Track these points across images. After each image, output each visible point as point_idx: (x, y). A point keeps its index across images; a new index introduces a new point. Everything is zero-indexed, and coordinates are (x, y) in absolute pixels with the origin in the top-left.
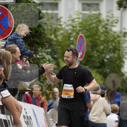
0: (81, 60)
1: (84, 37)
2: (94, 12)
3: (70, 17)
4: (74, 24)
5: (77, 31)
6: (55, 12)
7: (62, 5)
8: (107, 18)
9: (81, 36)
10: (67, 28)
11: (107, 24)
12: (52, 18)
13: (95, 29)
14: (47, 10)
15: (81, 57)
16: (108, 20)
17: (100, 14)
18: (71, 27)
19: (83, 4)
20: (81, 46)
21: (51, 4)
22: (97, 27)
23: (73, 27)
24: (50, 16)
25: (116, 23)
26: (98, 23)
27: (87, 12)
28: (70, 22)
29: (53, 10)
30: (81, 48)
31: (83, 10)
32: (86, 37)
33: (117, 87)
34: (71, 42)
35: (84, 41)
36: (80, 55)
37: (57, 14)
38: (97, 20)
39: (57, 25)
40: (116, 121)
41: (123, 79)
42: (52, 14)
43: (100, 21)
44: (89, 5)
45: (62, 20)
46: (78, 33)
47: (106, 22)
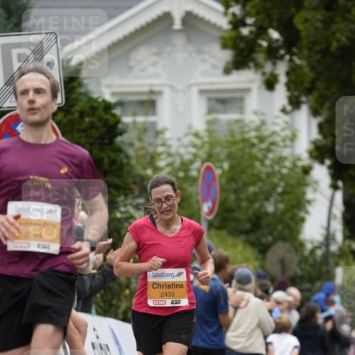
0: (210, 218)
1: (215, 170)
6: (151, 119)
7: (164, 105)
9: (208, 168)
12: (145, 130)
14: (134, 115)
15: (211, 212)
19: (209, 100)
20: (209, 188)
21: (141, 103)
29: (146, 114)
30: (208, 194)
31: (211, 112)
33: (290, 273)
35: (214, 179)
36: (208, 207)
37: (154, 124)
39: (157, 145)
41: (303, 256)
42: (145, 123)
45: (168, 135)
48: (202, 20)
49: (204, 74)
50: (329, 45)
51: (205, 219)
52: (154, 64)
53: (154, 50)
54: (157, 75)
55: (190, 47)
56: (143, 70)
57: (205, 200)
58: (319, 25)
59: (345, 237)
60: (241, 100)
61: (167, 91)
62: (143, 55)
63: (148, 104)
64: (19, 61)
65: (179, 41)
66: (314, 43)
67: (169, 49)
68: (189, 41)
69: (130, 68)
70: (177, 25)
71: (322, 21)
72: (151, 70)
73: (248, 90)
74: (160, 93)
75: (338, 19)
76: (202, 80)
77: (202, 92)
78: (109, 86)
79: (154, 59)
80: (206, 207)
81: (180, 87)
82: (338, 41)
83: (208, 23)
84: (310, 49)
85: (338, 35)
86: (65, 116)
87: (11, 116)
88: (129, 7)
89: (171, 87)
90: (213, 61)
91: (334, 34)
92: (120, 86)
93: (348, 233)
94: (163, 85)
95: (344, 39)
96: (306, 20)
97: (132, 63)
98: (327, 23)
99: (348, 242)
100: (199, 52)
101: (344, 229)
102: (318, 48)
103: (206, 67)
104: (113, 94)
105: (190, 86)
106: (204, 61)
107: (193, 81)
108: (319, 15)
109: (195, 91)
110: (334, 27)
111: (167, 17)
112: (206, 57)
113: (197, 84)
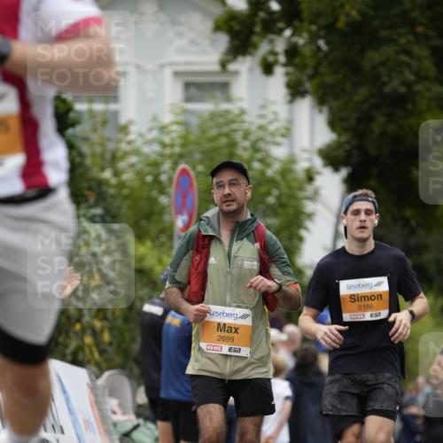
1: (192, 173)
3: (155, 119)
6: (112, 106)
9: (184, 172)
10: (147, 150)
12: (105, 123)
14: (90, 100)
15: (186, 227)
19: (187, 85)
20: (184, 196)
23: (163, 145)
24: (99, 119)
29: (107, 102)
30: (184, 204)
31: (188, 99)
35: (191, 185)
37: (116, 114)
40: (287, 398)
42: (104, 113)
45: (133, 129)
46: (176, 163)
49: (180, 51)
50: (336, 19)
51: (179, 237)
55: (163, 17)
57: (179, 212)
60: (226, 84)
61: (132, 72)
65: (149, 8)
68: (161, 8)
73: (236, 73)
74: (124, 74)
76: (177, 58)
77: (177, 74)
80: (180, 222)
81: (149, 66)
82: (348, 15)
85: (347, 8)
89: (138, 67)
90: (192, 35)
91: (342, 6)
94: (127, 64)
95: (354, 13)
100: (174, 23)
102: (323, 22)
103: (183, 42)
105: (162, 66)
106: (180, 34)
107: (166, 60)
109: (168, 73)
112: (182, 29)
113: (171, 64)
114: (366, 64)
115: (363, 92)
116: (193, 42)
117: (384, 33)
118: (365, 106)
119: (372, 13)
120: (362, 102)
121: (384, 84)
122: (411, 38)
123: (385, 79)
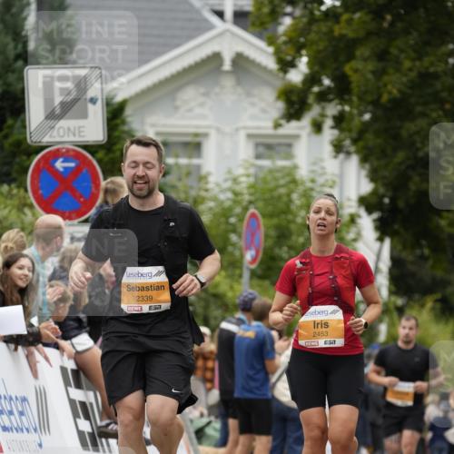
0: (253, 267)
1: (260, 216)
2: (281, 163)
3: (229, 172)
4: (238, 188)
5: (245, 203)
6: (195, 161)
7: (210, 148)
8: (312, 176)
9: (253, 215)
10: (222, 197)
11: (312, 189)
12: (189, 174)
13: (285, 199)
14: (177, 156)
15: (254, 260)
16: (313, 181)
17: (295, 167)
18: (230, 195)
19: (257, 145)
20: (253, 235)
21: (186, 145)
22: (289, 195)
23: (236, 194)
24: (184, 171)
25: (331, 187)
26: (292, 186)
27: (266, 163)
28: (228, 184)
29: (190, 157)
30: (252, 241)
31: (258, 157)
32: (264, 216)
34: (230, 228)
35: (259, 226)
36: (252, 257)
37: (198, 167)
38: (288, 179)
39: (200, 189)
42: (188, 166)
43: (294, 181)
44: (269, 147)
45: (212, 179)
46: (246, 209)
47: (309, 185)
48: (253, 62)
49: (253, 117)
50: (380, 96)
51: (248, 268)
52: (202, 105)
53: (202, 90)
54: (204, 117)
55: (239, 90)
56: (190, 110)
57: (248, 248)
58: (370, 76)
59: (391, 293)
60: (290, 145)
61: (213, 133)
62: (190, 95)
63: (194, 146)
64: (61, 95)
65: (228, 82)
66: (366, 92)
67: (217, 90)
68: (239, 83)
69: (176, 108)
70: (227, 66)
71: (373, 72)
72: (198, 111)
73: (297, 137)
74: (206, 135)
75: (391, 71)
76: (250, 123)
77: (250, 136)
78: (153, 125)
79: (201, 99)
80: (249, 256)
81: (227, 129)
82: (390, 93)
83: (259, 66)
84: (360, 99)
85: (389, 87)
86: (106, 154)
87: (50, 152)
88: (177, 46)
89: (218, 130)
90: (262, 105)
91: (385, 85)
92: (164, 126)
93: (393, 289)
94: (209, 127)
95: (395, 91)
96: (356, 71)
97: (178, 103)
98: (379, 74)
99: (393, 298)
100: (249, 94)
101: (390, 284)
102: (369, 98)
103: (255, 110)
104: (158, 134)
105: (237, 130)
106: (253, 104)
107: (241, 124)
108: (371, 66)
109: (242, 134)
110: (386, 78)
111: (216, 57)
112: (256, 100)
113: (245, 128)
114: (404, 133)
115: (401, 156)
116: (264, 111)
117: (419, 109)
118: (403, 167)
119: (409, 91)
120: (400, 164)
121: (418, 149)
122: (441, 113)
123: (419, 145)
